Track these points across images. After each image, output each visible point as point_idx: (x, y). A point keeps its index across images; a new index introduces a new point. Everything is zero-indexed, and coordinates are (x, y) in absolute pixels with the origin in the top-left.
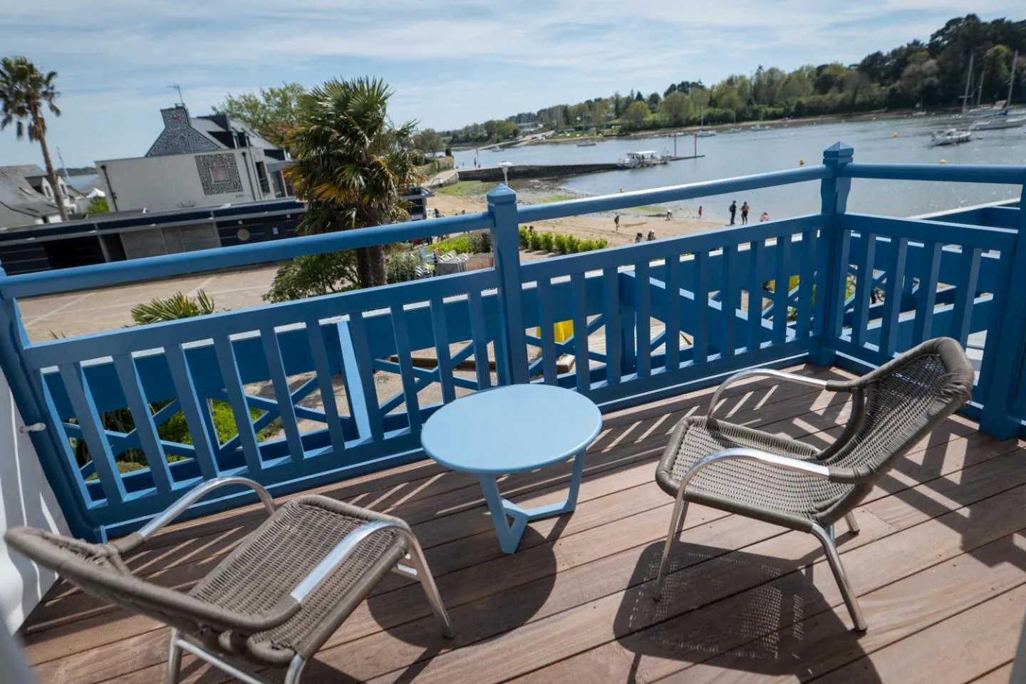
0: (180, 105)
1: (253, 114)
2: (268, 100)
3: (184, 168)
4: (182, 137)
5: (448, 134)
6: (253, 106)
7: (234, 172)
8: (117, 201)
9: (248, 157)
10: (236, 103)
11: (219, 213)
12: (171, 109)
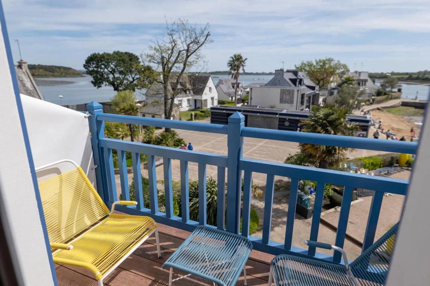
0: (282, 69)
1: (310, 68)
2: (317, 64)
3: (276, 92)
4: (279, 80)
5: (407, 74)
6: (310, 65)
7: (292, 97)
8: (252, 100)
9: (299, 92)
10: (304, 64)
11: (281, 114)
12: (279, 70)
